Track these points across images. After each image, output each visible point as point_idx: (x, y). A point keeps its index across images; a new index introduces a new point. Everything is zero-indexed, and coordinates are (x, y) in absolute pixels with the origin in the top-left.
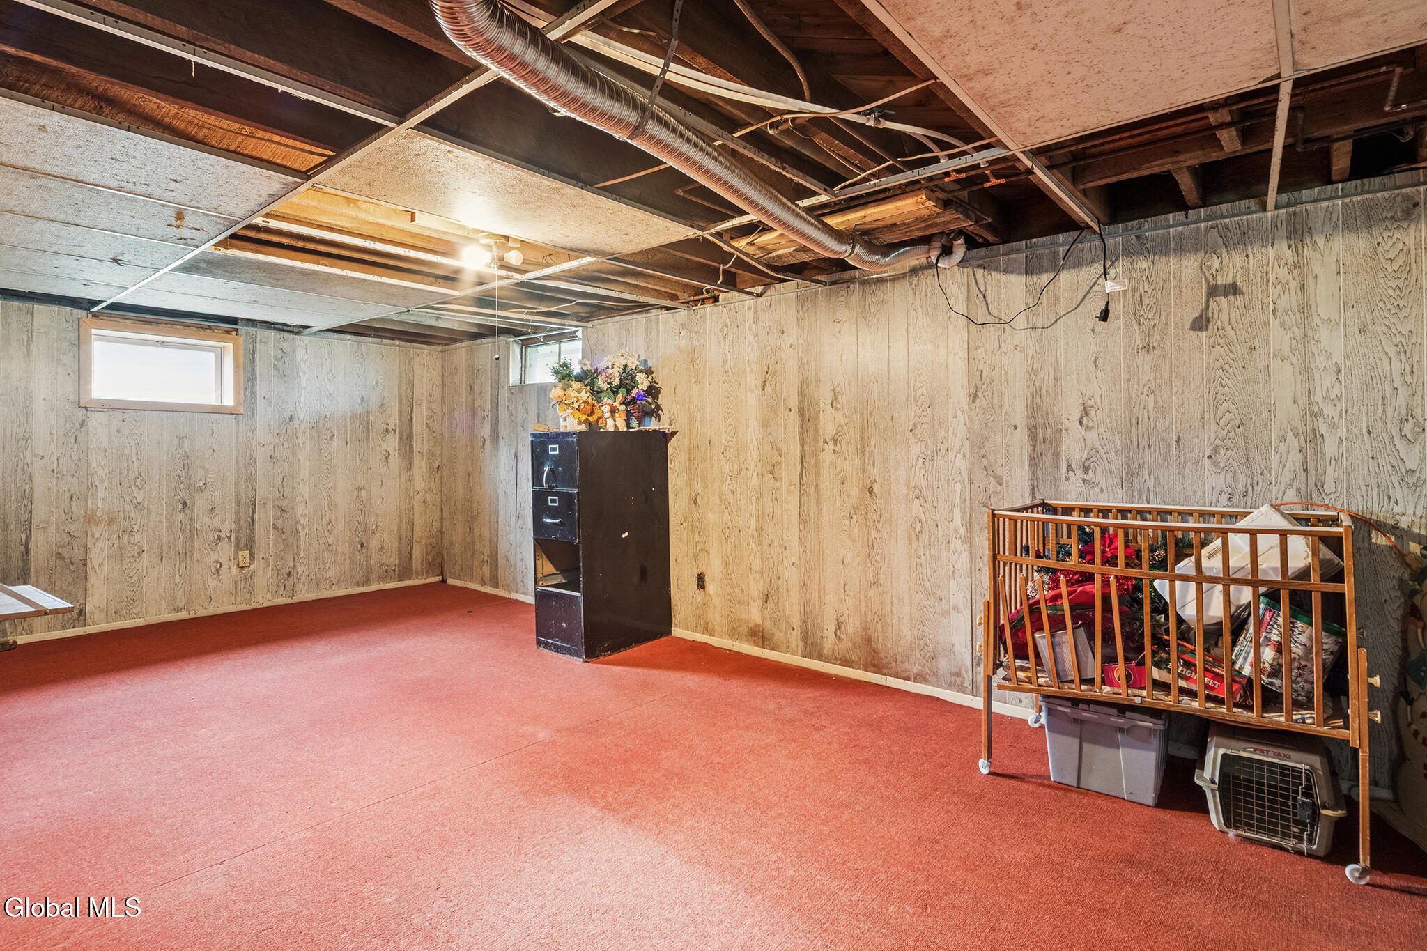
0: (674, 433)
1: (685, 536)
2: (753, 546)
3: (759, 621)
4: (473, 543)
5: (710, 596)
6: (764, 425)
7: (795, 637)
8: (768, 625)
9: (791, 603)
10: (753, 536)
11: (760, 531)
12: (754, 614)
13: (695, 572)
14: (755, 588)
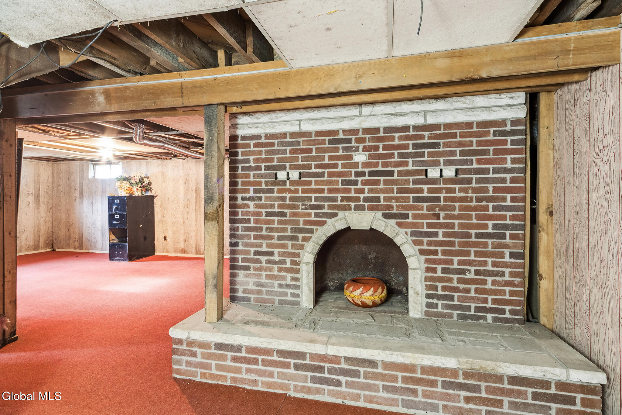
0: (156, 196)
1: (160, 226)
2: (182, 227)
3: (183, 247)
4: (70, 235)
5: (168, 242)
6: (185, 194)
7: (194, 250)
8: (186, 248)
9: (193, 242)
10: (182, 224)
11: (184, 223)
12: (182, 246)
13: (163, 236)
14: (182, 238)
